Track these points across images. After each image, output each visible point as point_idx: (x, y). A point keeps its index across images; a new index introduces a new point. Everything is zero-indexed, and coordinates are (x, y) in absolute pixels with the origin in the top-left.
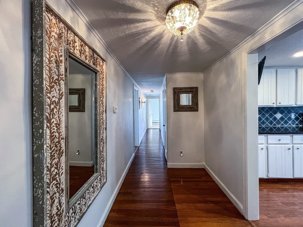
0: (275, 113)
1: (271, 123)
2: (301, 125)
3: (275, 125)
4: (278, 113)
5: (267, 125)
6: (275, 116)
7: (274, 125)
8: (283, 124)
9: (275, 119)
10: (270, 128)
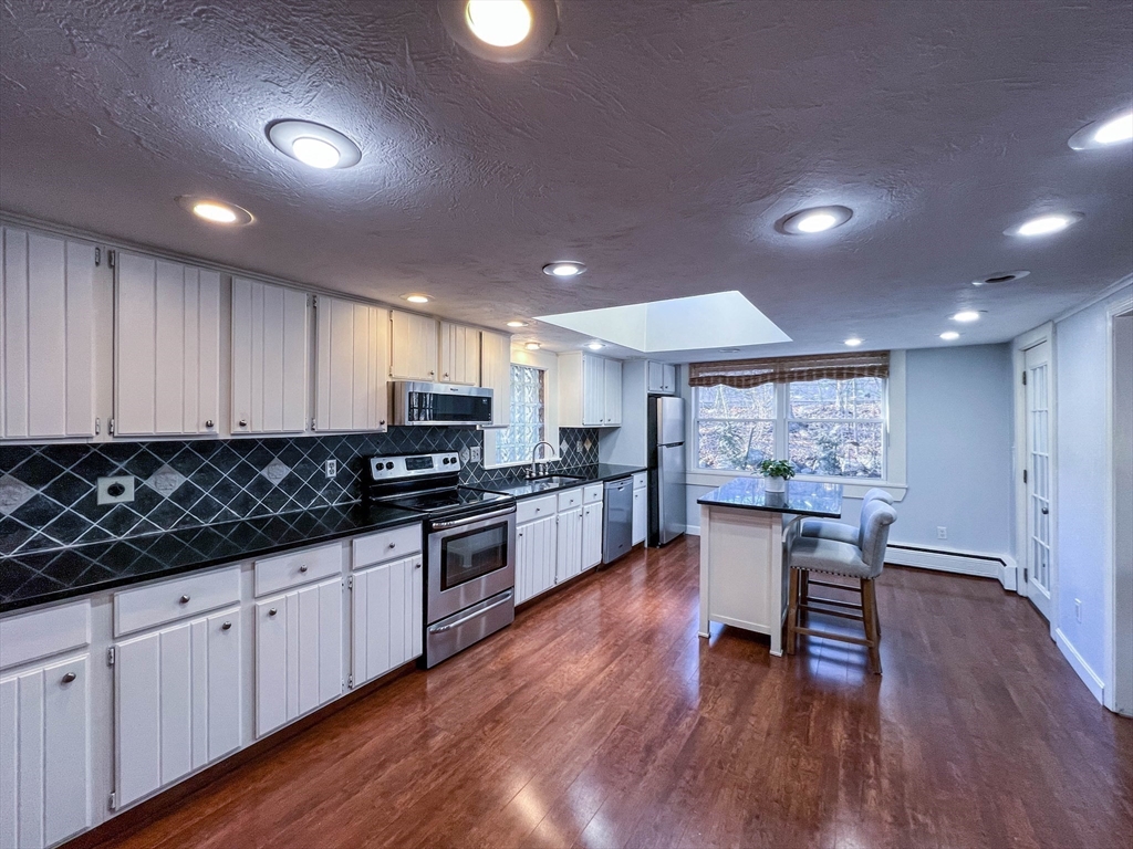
0: (263, 464)
1: (245, 504)
2: (356, 498)
3: (261, 510)
4: (276, 460)
5: (226, 515)
6: (261, 475)
7: (256, 512)
8: (293, 505)
9: (263, 485)
10: (238, 529)
